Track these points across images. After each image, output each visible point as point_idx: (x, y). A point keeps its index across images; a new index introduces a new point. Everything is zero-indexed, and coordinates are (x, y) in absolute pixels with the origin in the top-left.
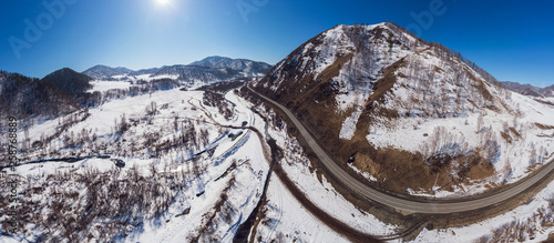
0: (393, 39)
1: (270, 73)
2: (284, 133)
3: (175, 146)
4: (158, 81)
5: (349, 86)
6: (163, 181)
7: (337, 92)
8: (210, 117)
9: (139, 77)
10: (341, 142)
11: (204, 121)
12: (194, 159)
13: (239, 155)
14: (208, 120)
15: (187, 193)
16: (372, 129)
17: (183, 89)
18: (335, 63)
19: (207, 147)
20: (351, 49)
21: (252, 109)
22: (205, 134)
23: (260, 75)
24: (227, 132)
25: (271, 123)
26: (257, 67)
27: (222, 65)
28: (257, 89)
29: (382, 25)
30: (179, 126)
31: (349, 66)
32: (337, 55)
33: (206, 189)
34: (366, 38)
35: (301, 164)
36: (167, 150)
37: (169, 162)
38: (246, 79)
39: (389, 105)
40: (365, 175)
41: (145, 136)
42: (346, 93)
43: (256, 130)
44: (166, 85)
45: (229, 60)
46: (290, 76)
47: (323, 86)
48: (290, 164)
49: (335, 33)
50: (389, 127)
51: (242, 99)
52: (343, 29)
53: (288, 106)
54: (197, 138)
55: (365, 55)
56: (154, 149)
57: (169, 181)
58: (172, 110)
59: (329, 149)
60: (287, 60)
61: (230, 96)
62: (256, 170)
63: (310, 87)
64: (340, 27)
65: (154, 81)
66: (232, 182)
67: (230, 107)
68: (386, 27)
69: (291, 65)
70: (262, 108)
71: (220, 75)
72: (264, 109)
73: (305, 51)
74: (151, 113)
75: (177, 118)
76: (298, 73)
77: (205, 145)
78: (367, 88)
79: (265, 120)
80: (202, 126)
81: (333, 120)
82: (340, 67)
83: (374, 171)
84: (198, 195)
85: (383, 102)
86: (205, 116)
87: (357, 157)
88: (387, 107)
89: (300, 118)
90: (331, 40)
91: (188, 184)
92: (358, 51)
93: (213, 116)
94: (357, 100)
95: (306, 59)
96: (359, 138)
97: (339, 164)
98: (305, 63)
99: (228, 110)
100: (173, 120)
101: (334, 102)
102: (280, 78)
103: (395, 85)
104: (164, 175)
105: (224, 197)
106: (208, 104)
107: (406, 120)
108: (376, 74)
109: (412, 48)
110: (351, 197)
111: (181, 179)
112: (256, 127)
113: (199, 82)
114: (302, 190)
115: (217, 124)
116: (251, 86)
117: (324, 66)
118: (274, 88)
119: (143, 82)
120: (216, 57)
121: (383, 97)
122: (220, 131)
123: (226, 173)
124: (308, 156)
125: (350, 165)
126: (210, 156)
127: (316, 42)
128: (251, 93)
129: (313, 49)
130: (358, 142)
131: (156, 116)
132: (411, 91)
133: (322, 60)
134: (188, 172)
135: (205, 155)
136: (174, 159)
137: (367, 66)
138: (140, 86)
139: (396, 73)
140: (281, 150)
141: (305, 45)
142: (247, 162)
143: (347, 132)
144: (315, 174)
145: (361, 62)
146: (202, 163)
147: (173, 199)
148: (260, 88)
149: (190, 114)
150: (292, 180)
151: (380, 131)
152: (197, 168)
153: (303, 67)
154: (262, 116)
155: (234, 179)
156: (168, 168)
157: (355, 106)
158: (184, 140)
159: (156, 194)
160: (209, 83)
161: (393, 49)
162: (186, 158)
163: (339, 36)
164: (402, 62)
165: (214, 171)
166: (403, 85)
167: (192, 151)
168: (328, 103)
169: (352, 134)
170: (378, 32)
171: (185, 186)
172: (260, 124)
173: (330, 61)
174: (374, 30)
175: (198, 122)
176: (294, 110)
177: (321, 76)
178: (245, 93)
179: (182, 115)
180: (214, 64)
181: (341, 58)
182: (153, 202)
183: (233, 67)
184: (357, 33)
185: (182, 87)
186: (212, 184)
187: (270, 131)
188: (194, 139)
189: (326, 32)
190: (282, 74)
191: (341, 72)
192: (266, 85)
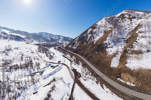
0: (131, 17)
1: (72, 42)
2: (80, 66)
3: (21, 68)
4: (13, 36)
5: (113, 44)
6: (13, 84)
7: (107, 47)
8: (41, 57)
9: (3, 30)
10: (112, 69)
11: (38, 59)
12: (32, 75)
13: (57, 75)
14: (40, 58)
15: (28, 92)
16: (128, 61)
17: (27, 43)
18: (104, 35)
19: (39, 70)
20: (111, 28)
21: (63, 56)
22: (38, 65)
23: (67, 42)
24: (50, 65)
25: (74, 62)
26: (65, 39)
27: (48, 36)
28: (66, 48)
29: (124, 12)
30: (24, 59)
31: (111, 36)
32: (105, 32)
33: (38, 90)
34: (117, 21)
35: (91, 80)
36: (16, 69)
37: (17, 75)
38: (60, 44)
39: (136, 48)
40: (128, 83)
41: (3, 60)
42: (112, 47)
43: (65, 65)
44: (18, 39)
45: (52, 35)
46: (82, 43)
47: (99, 46)
48: (85, 80)
49: (102, 22)
50: (138, 59)
51: (58, 52)
52: (105, 19)
53: (82, 55)
54: (34, 66)
55: (118, 29)
56: (8, 67)
57: (17, 84)
58: (20, 51)
59: (106, 72)
60: (80, 36)
61: (52, 50)
62: (67, 82)
63: (93, 47)
64: (104, 19)
65: (11, 35)
66: (53, 88)
67: (52, 54)
68: (126, 13)
69: (82, 38)
70: (68, 56)
71: (47, 40)
72: (69, 56)
73: (89, 32)
74: (8, 50)
75: (22, 55)
76: (86, 41)
77: (38, 69)
78: (123, 43)
79: (70, 61)
80: (37, 61)
81: (107, 60)
82: (106, 37)
83: (132, 81)
84: (34, 93)
85: (132, 47)
86: (38, 57)
87: (122, 75)
88: (135, 49)
89: (88, 60)
90: (100, 26)
91: (28, 87)
92: (115, 28)
93: (43, 57)
94: (118, 49)
95: (89, 35)
96: (121, 66)
97: (112, 79)
98: (89, 37)
99: (50, 55)
100: (21, 56)
101: (106, 52)
102: (77, 44)
103: (138, 38)
104: (14, 81)
105: (49, 96)
106: (40, 52)
107: (148, 54)
108: (126, 36)
109: (143, 17)
110: (121, 95)
111: (24, 84)
112: (65, 63)
113: (36, 41)
114: (93, 93)
115: (44, 61)
116: (63, 46)
117: (98, 38)
118: (74, 48)
119: (5, 34)
120: (46, 33)
121: (132, 45)
122: (46, 64)
123: (50, 83)
124: (94, 76)
125: (118, 79)
126: (41, 75)
127: (93, 28)
128: (63, 50)
129: (92, 31)
130: (121, 68)
131: (11, 52)
132: (148, 39)
133: (97, 35)
134: (28, 81)
135: (38, 74)
136: (20, 74)
137: (120, 33)
138: (3, 35)
139: (137, 32)
140: (79, 74)
141: (88, 29)
142: (61, 79)
143: (115, 63)
144: (99, 84)
145: (117, 32)
146: (36, 77)
147: (19, 94)
148: (67, 48)
149: (30, 55)
150: (87, 88)
151: (133, 61)
152: (33, 79)
153: (88, 39)
154: (68, 59)
155: (54, 86)
156: (16, 78)
157: (117, 52)
158: (26, 66)
159: (9, 91)
160: (41, 43)
161: (133, 21)
162: (27, 74)
163: (104, 23)
164: (139, 26)
165: (43, 82)
166: (142, 37)
167: (30, 71)
168: (102, 52)
169: (118, 64)
170: (123, 16)
171: (26, 88)
172: (68, 62)
173: (101, 35)
174: (120, 16)
175: (34, 59)
176: (85, 57)
177: (97, 41)
178: (60, 49)
179: (26, 54)
180: (44, 35)
181: (106, 33)
182: (7, 95)
183: (54, 38)
184: (112, 20)
185: (26, 42)
186: (42, 88)
187: (73, 65)
188: (32, 66)
189: (97, 22)
190: (78, 42)
191: (107, 38)
192: (70, 46)
